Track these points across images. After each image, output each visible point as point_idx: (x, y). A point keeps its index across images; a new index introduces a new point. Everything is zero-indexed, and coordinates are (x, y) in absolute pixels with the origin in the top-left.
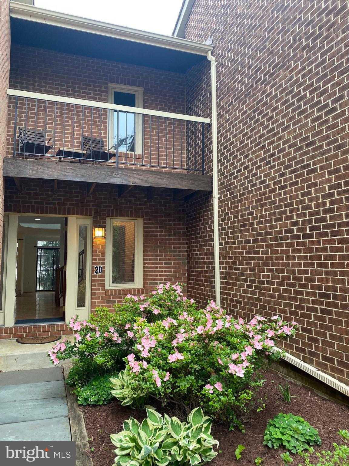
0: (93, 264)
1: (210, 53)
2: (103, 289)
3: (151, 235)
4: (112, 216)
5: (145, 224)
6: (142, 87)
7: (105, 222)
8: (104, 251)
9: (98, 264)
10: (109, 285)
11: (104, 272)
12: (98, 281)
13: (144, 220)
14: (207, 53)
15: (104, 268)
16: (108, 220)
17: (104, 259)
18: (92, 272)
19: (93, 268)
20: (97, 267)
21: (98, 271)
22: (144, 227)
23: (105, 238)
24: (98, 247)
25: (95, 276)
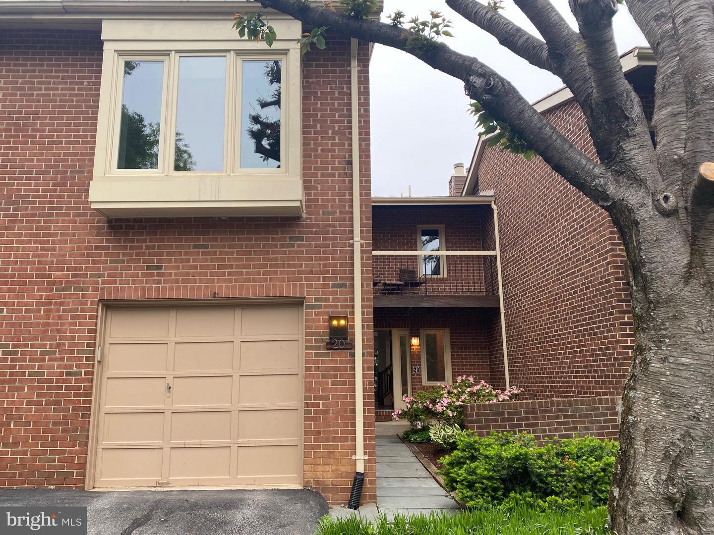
0: (412, 365)
1: (493, 202)
2: (421, 385)
3: (456, 342)
4: (424, 327)
5: (451, 333)
6: (444, 224)
7: (419, 333)
8: (420, 355)
9: (415, 365)
10: (425, 382)
11: (421, 372)
12: (417, 378)
13: (450, 330)
14: (491, 202)
15: (420, 368)
16: (421, 331)
17: (420, 362)
18: (412, 372)
19: (412, 368)
20: (415, 368)
21: (416, 371)
22: (451, 336)
23: (420, 345)
24: (415, 352)
25: (414, 375)
